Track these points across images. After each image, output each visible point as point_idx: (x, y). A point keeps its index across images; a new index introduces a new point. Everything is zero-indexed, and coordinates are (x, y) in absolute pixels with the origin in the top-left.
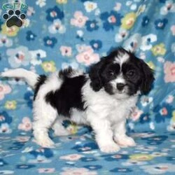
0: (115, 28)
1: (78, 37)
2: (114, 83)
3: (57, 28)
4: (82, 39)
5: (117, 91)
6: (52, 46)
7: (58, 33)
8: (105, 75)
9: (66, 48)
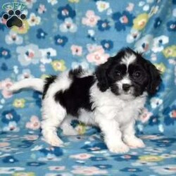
0: (127, 28)
1: (89, 36)
2: (120, 84)
3: (68, 27)
4: (93, 39)
5: (123, 92)
6: (63, 45)
7: (69, 32)
8: (111, 75)
9: (77, 47)
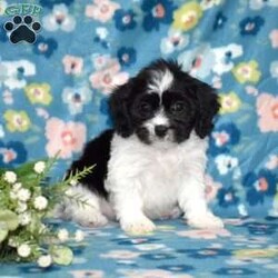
1: (97, 39)
2: (150, 125)
3: (59, 21)
5: (157, 138)
7: (60, 31)
9: (73, 59)
